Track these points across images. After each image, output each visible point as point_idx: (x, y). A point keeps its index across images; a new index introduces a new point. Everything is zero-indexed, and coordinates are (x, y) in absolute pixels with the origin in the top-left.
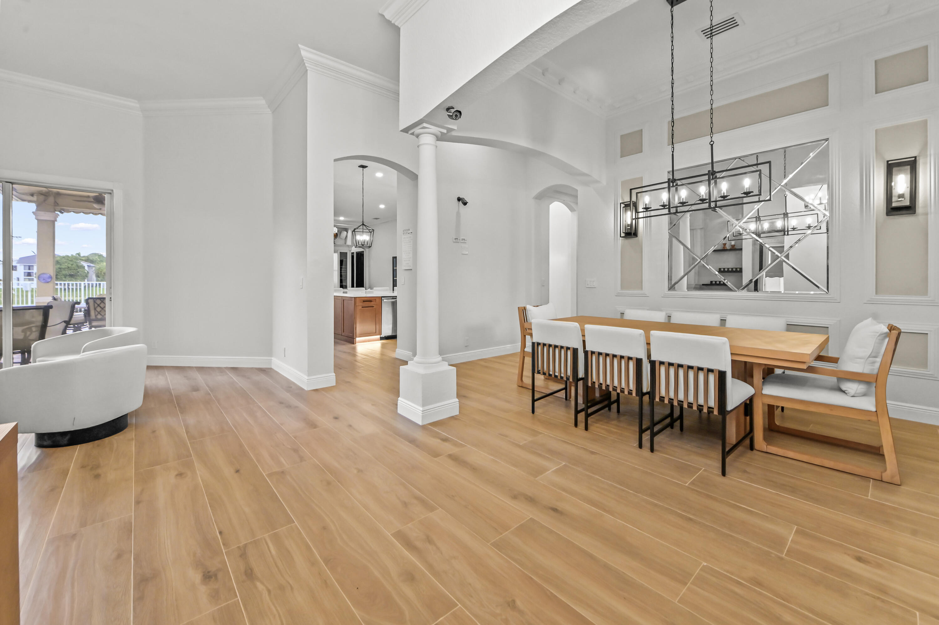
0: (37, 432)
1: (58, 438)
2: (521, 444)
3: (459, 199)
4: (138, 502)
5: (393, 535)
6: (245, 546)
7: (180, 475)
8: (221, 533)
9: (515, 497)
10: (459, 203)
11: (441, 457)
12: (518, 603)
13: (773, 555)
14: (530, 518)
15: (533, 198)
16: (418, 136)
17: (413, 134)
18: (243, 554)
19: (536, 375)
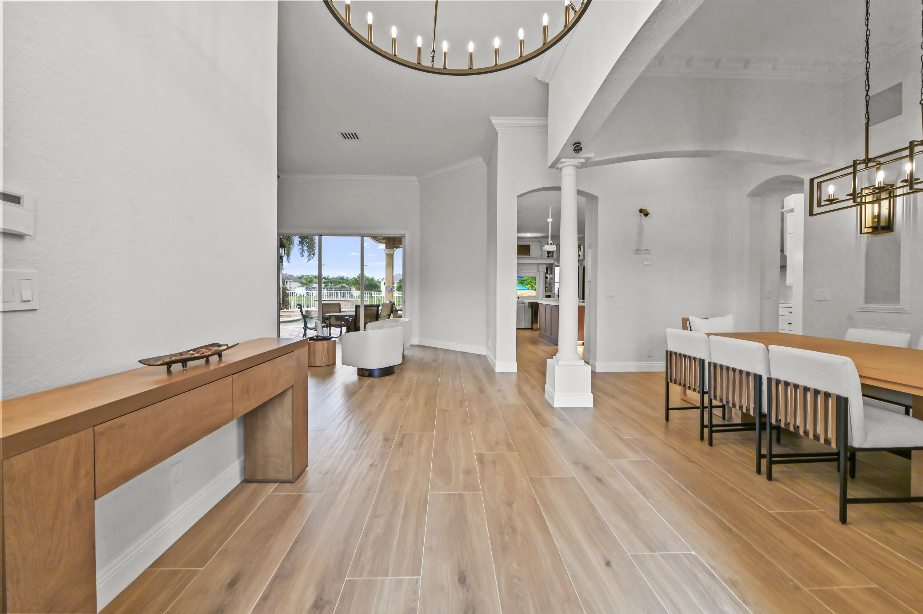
0: (359, 367)
1: (364, 371)
2: (624, 438)
3: (641, 211)
4: (379, 406)
5: (477, 454)
6: (407, 434)
7: (401, 399)
8: (401, 426)
9: (576, 463)
10: (641, 215)
11: (548, 428)
12: (514, 506)
13: (791, 583)
14: (573, 476)
15: (747, 196)
16: (561, 169)
17: (557, 168)
18: (404, 437)
19: (671, 385)
